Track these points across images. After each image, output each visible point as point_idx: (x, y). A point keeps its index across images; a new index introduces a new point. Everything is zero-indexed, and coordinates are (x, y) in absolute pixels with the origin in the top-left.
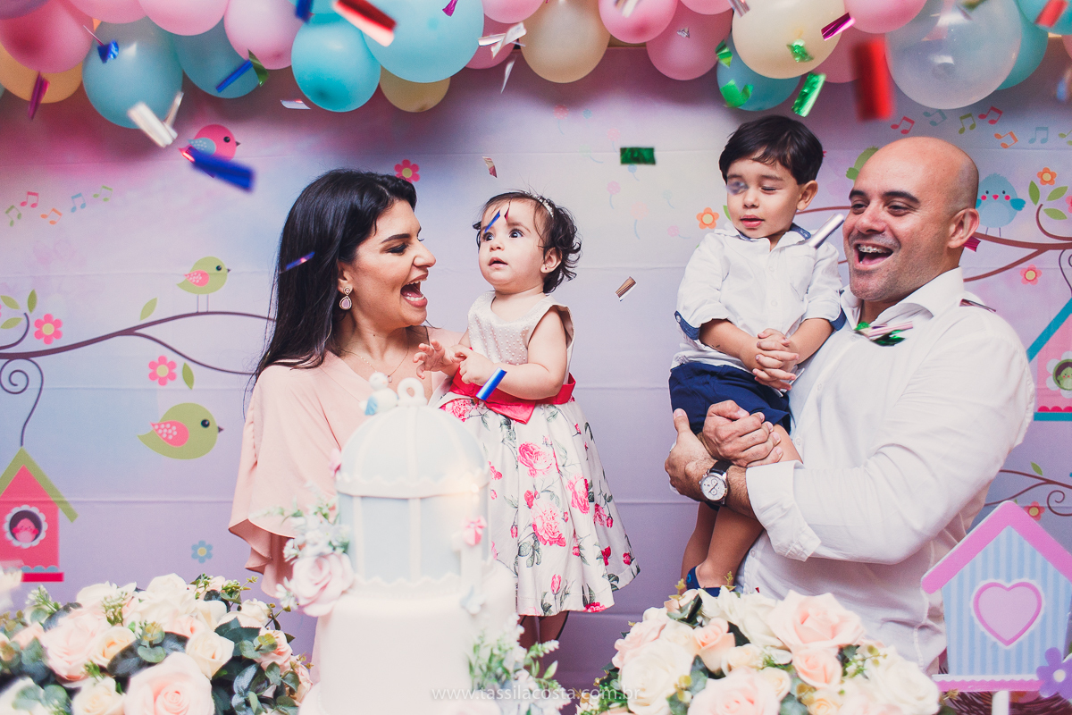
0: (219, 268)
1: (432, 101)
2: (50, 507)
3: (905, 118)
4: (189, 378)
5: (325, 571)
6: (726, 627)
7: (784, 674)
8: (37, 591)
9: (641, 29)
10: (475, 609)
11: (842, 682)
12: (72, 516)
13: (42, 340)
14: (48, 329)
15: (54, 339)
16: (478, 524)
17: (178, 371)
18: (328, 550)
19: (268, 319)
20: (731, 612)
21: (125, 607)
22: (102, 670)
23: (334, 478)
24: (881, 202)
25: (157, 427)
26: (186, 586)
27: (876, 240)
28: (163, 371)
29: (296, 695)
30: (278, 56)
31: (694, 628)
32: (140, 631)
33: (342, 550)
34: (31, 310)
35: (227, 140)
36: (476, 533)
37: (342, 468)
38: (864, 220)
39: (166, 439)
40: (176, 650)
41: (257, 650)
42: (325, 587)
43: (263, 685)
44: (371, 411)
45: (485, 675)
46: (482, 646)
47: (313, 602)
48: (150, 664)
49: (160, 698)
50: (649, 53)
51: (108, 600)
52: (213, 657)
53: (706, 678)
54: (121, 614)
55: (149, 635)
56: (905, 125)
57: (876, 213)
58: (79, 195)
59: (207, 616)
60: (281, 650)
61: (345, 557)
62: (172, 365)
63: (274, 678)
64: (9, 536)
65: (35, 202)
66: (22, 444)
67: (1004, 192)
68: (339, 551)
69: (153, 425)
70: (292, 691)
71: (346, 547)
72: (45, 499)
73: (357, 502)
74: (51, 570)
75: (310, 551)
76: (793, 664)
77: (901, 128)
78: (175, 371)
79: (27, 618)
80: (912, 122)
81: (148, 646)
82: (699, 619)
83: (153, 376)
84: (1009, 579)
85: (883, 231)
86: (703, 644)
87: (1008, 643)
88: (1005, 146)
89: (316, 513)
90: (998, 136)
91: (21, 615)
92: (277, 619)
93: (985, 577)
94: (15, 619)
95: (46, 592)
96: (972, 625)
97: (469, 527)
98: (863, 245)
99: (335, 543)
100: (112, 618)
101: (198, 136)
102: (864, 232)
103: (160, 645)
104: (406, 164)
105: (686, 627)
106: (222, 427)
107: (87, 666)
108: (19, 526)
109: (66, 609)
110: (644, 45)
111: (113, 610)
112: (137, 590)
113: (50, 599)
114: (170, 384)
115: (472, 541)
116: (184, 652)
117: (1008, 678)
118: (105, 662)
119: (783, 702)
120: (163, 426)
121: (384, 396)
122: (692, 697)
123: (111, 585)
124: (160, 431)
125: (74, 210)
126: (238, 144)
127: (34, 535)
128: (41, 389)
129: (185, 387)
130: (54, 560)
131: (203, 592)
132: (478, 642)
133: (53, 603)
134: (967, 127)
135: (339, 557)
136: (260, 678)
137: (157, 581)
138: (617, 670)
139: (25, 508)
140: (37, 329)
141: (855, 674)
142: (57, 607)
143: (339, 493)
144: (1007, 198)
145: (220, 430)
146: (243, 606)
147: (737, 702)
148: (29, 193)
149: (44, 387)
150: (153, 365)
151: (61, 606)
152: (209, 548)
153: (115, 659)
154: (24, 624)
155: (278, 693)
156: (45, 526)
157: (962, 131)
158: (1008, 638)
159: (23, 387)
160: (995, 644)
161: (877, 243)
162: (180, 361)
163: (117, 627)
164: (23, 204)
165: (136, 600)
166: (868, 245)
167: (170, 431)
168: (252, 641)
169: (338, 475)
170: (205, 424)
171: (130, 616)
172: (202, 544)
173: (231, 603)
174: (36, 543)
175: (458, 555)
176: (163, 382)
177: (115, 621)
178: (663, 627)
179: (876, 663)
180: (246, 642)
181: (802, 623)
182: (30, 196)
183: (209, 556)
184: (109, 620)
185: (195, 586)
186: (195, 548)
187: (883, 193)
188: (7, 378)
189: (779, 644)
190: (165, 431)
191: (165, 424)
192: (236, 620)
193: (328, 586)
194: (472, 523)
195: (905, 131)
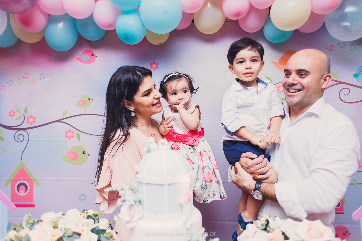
0: (89, 99)
1: (163, 41)
2: (31, 181)
3: (331, 45)
4: (79, 137)
5: (133, 211)
6: (281, 233)
8: (27, 216)
9: (238, 15)
10: (188, 226)
12: (38, 185)
13: (29, 124)
14: (31, 120)
15: (33, 124)
16: (190, 194)
17: (75, 134)
18: (134, 203)
19: (104, 116)
20: (282, 227)
21: (59, 222)
23: (136, 176)
24: (295, 74)
25: (67, 154)
26: (80, 213)
27: (295, 87)
28: (70, 134)
30: (111, 26)
31: (267, 233)
32: (64, 231)
34: (25, 114)
35: (92, 55)
36: (189, 197)
37: (138, 173)
38: (290, 80)
39: (71, 158)
40: (77, 238)
41: (106, 238)
42: (132, 217)
44: (149, 151)
47: (128, 223)
50: (239, 23)
51: (53, 220)
54: (57, 224)
55: (67, 233)
56: (331, 48)
57: (294, 78)
58: (42, 74)
59: (88, 225)
60: (114, 238)
61: (140, 206)
62: (73, 132)
64: (17, 191)
65: (27, 77)
66: (22, 160)
68: (138, 203)
69: (66, 153)
71: (140, 202)
72: (29, 179)
73: (145, 186)
74: (31, 203)
75: (127, 204)
77: (329, 49)
78: (74, 134)
79: (24, 225)
80: (333, 47)
81: (67, 237)
82: (269, 229)
83: (66, 136)
85: (297, 84)
86: (272, 239)
89: (129, 189)
91: (21, 224)
92: (112, 226)
94: (19, 226)
95: (31, 216)
97: (186, 195)
98: (290, 89)
99: (136, 201)
100: (54, 226)
101: (83, 54)
102: (290, 85)
103: (71, 236)
104: (154, 63)
105: (264, 232)
108: (20, 188)
109: (38, 222)
110: (237, 21)
111: (55, 223)
112: (63, 215)
113: (32, 218)
114: (72, 139)
115: (187, 200)
116: (80, 239)
120: (69, 154)
121: (153, 146)
123: (53, 212)
124: (69, 155)
125: (40, 79)
126: (96, 56)
127: (25, 191)
129: (77, 140)
130: (32, 200)
131: (86, 216)
133: (33, 220)
134: (353, 48)
135: (138, 206)
137: (69, 212)
139: (22, 181)
140: (27, 120)
142: (34, 221)
143: (137, 181)
145: (89, 155)
146: (100, 221)
148: (26, 74)
149: (29, 140)
150: (66, 133)
151: (36, 221)
152: (85, 196)
154: (23, 228)
156: (29, 188)
157: (351, 50)
159: (22, 140)
161: (295, 88)
162: (75, 131)
163: (56, 230)
164: (24, 77)
165: (62, 219)
166: (292, 89)
167: (72, 155)
168: (104, 235)
169: (137, 175)
170: (84, 153)
171: (60, 225)
172: (82, 195)
173: (96, 220)
174: (26, 194)
175: (182, 205)
176: (70, 138)
177: (55, 227)
178: (256, 232)
180: (102, 235)
181: (309, 231)
182: (26, 75)
183: (85, 199)
184: (53, 227)
185: (83, 213)
186: (80, 196)
187: (296, 70)
188: (17, 137)
189: (301, 240)
190: (70, 155)
191: (70, 153)
192: (98, 226)
193: (134, 217)
194: (187, 193)
195: (331, 50)
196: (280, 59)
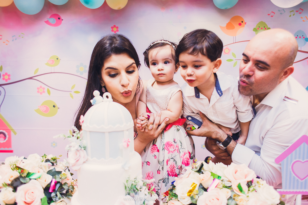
0: (57, 59)
1: (122, 6)
2: (8, 131)
3: (272, 12)
4: (49, 92)
5: (78, 155)
6: (210, 174)
7: (229, 190)
10: (127, 168)
11: (248, 193)
12: (15, 133)
13: (5, 80)
14: (6, 77)
15: (8, 80)
16: (128, 141)
17: (46, 90)
18: (79, 148)
20: (212, 169)
22: (9, 185)
26: (40, 158)
28: (41, 90)
29: (73, 193)
31: (200, 174)
33: (84, 149)
34: (1, 71)
35: (59, 19)
36: (127, 144)
39: (43, 111)
41: (60, 178)
43: (63, 189)
45: (130, 190)
46: (129, 181)
47: (74, 165)
48: (25, 183)
49: (27, 195)
52: (45, 181)
53: (203, 191)
56: (272, 14)
58: (14, 36)
59: (45, 167)
60: (69, 178)
61: (84, 151)
62: (44, 89)
63: (66, 187)
65: (1, 38)
67: (303, 36)
68: (83, 149)
69: (39, 107)
70: (72, 192)
71: (85, 148)
72: (7, 128)
73: (89, 133)
74: (9, 149)
75: (73, 149)
76: (232, 187)
77: (271, 15)
80: (274, 13)
81: (24, 177)
82: (202, 170)
83: (38, 92)
84: (303, 159)
86: (203, 180)
87: (302, 180)
88: (304, 21)
89: (75, 136)
90: (302, 18)
92: (68, 168)
93: (295, 159)
96: (291, 174)
97: (125, 142)
99: (81, 146)
101: (51, 17)
104: (115, 26)
105: (197, 174)
106: (59, 107)
107: (3, 184)
111: (13, 166)
112: (25, 158)
114: (43, 94)
115: (126, 146)
117: (301, 191)
118: (10, 182)
119: (228, 199)
120: (42, 107)
122: (199, 197)
123: (17, 157)
124: (41, 108)
125: (13, 40)
126: (62, 20)
127: (4, 139)
128: (5, 95)
129: (48, 95)
130: (10, 146)
131: (45, 160)
132: (128, 179)
134: (292, 15)
136: (61, 188)
137: (30, 156)
138: (175, 186)
139: (2, 131)
140: (3, 77)
141: (253, 191)
144: (304, 38)
146: (58, 164)
147: (213, 199)
150: (38, 89)
152: (56, 143)
153: (12, 182)
155: (67, 191)
156: (7, 136)
157: (290, 16)
158: (302, 178)
160: (298, 180)
162: (46, 87)
163: (14, 171)
165: (22, 162)
167: (44, 108)
168: (59, 175)
170: (54, 106)
172: (54, 142)
173: (54, 163)
174: (5, 141)
176: (41, 93)
177: (14, 169)
178: (190, 174)
179: (259, 187)
180: (57, 176)
181: (235, 173)
183: (56, 146)
184: (12, 169)
185: (42, 158)
186: (52, 143)
189: (228, 180)
190: (42, 108)
192: (55, 169)
193: (79, 160)
194: (126, 140)
195: (272, 16)
196: (227, 24)
